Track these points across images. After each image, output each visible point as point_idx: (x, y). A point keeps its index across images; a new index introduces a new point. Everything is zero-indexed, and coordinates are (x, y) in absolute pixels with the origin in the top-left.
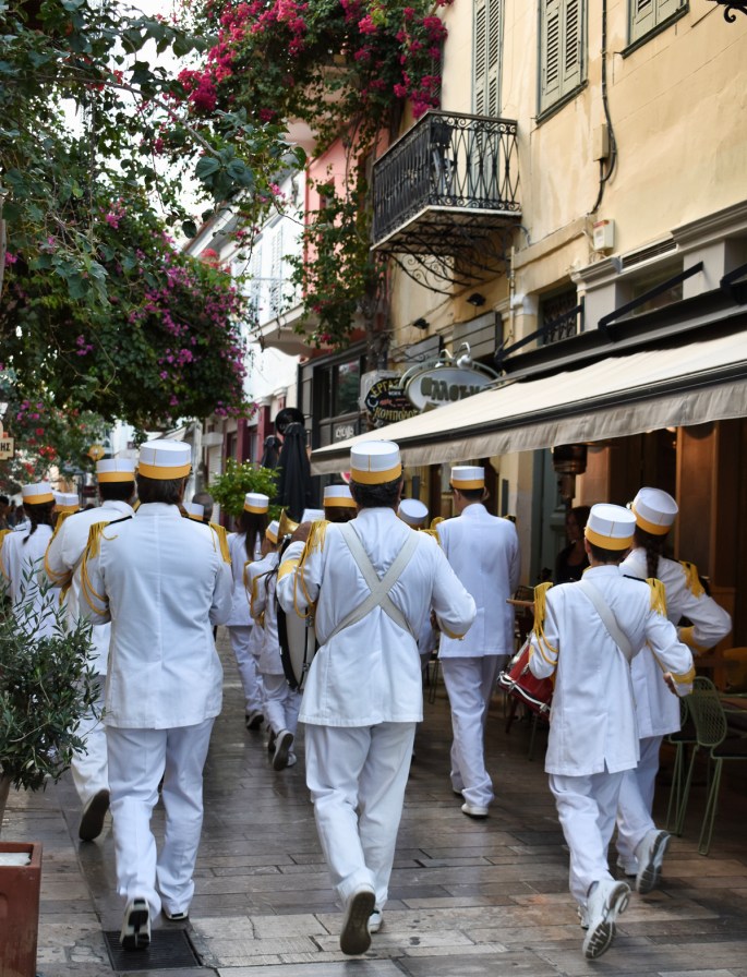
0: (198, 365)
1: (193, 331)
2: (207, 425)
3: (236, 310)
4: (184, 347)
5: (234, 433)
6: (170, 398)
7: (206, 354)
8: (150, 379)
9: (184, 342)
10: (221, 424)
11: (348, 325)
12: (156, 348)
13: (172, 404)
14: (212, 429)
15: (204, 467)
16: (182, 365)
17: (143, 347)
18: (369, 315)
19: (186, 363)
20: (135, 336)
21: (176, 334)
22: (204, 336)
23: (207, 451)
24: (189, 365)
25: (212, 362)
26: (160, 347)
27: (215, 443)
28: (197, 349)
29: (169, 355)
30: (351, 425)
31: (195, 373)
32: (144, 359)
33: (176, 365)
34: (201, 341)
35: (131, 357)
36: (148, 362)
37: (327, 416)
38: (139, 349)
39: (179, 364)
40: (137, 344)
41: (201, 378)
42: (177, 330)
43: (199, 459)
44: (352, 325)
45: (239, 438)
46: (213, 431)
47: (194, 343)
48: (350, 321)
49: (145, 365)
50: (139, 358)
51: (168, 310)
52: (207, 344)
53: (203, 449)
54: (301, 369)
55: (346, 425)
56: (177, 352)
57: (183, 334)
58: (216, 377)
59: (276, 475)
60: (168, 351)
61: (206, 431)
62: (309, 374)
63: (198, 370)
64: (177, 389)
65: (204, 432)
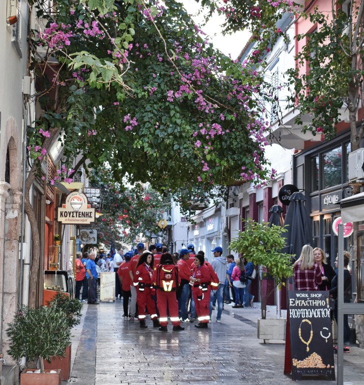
0: (226, 138)
1: (222, 109)
2: (229, 204)
3: (258, 90)
4: (214, 122)
5: (248, 207)
6: (202, 165)
7: (233, 127)
8: (185, 148)
9: (214, 118)
10: (238, 202)
11: (336, 117)
12: (190, 123)
13: (204, 170)
14: (232, 205)
15: (228, 231)
16: (213, 137)
17: (179, 121)
18: (353, 109)
19: (215, 135)
20: (172, 113)
21: (207, 111)
22: (231, 112)
23: (230, 219)
24: (219, 137)
25: (238, 134)
26: (194, 122)
27: (235, 214)
28: (226, 124)
29: (202, 128)
30: (336, 194)
31: (223, 143)
32: (180, 132)
33: (207, 137)
34: (229, 117)
35: (170, 130)
36: (184, 134)
37: (316, 189)
38: (175, 123)
39: (210, 135)
40: (174, 119)
41: (229, 148)
42: (208, 107)
43: (224, 225)
44: (339, 117)
45: (251, 210)
46: (233, 207)
47: (223, 119)
48: (337, 114)
49: (181, 136)
50: (176, 131)
51: (201, 91)
52: (234, 119)
53: (227, 218)
54: (295, 158)
55: (332, 195)
56: (208, 125)
57: (213, 112)
58: (241, 147)
59: (284, 231)
60: (201, 125)
61: (229, 207)
62: (301, 160)
63: (226, 142)
64: (208, 157)
65: (227, 208)
